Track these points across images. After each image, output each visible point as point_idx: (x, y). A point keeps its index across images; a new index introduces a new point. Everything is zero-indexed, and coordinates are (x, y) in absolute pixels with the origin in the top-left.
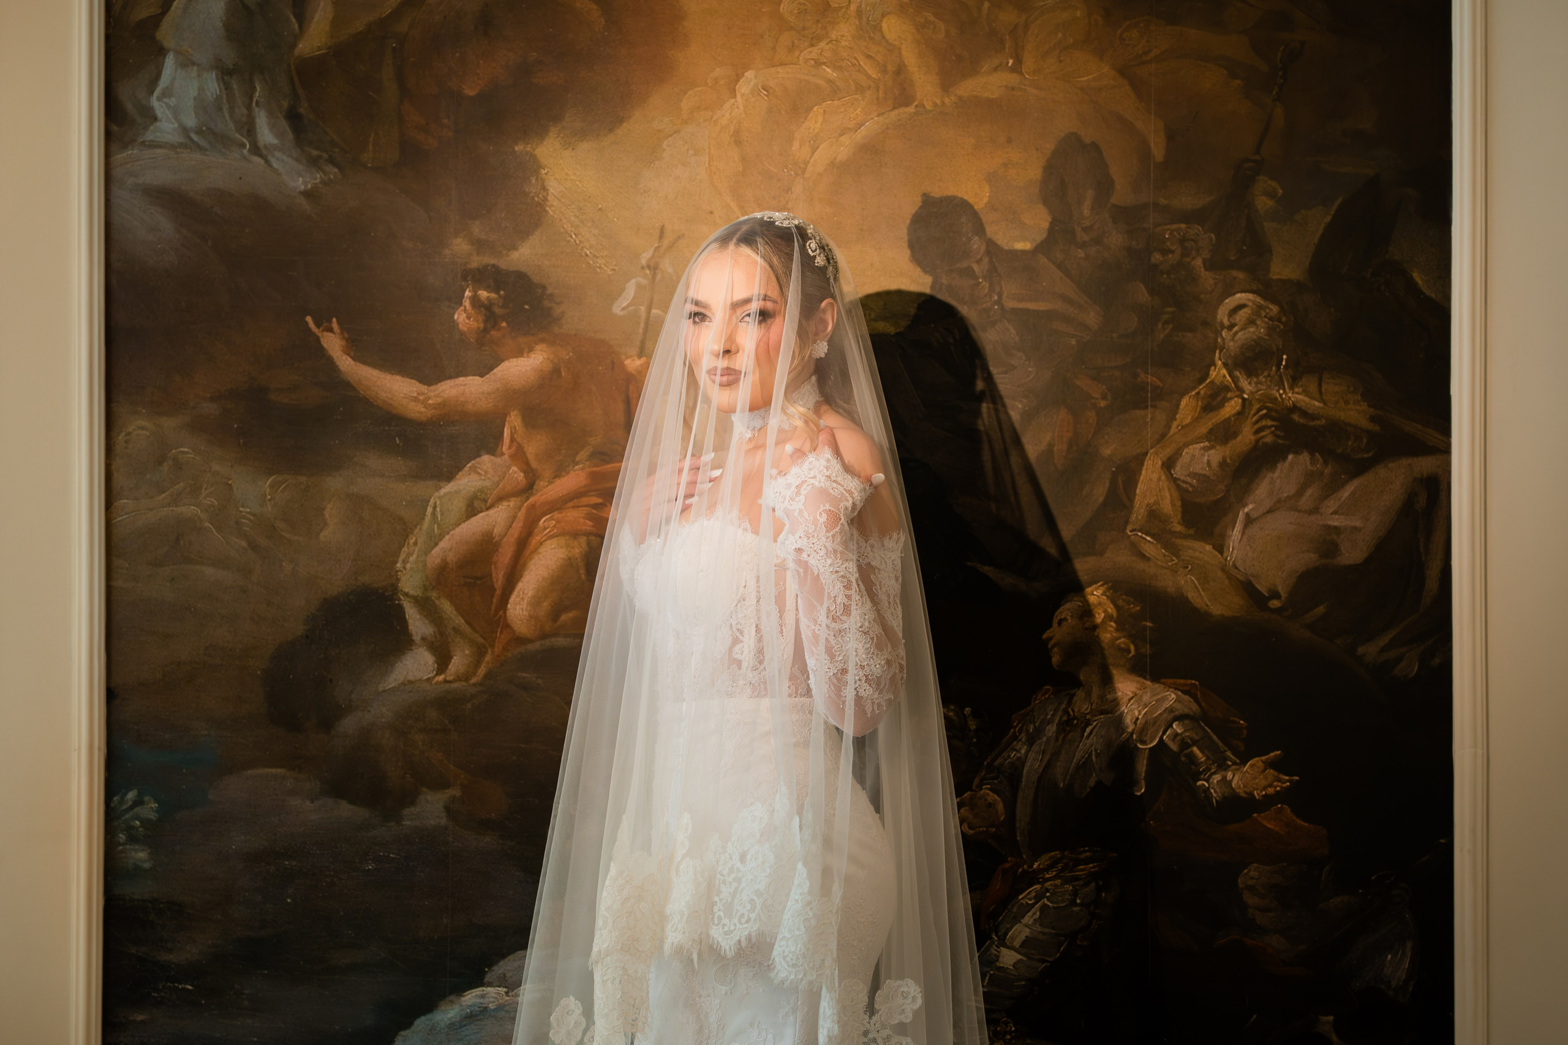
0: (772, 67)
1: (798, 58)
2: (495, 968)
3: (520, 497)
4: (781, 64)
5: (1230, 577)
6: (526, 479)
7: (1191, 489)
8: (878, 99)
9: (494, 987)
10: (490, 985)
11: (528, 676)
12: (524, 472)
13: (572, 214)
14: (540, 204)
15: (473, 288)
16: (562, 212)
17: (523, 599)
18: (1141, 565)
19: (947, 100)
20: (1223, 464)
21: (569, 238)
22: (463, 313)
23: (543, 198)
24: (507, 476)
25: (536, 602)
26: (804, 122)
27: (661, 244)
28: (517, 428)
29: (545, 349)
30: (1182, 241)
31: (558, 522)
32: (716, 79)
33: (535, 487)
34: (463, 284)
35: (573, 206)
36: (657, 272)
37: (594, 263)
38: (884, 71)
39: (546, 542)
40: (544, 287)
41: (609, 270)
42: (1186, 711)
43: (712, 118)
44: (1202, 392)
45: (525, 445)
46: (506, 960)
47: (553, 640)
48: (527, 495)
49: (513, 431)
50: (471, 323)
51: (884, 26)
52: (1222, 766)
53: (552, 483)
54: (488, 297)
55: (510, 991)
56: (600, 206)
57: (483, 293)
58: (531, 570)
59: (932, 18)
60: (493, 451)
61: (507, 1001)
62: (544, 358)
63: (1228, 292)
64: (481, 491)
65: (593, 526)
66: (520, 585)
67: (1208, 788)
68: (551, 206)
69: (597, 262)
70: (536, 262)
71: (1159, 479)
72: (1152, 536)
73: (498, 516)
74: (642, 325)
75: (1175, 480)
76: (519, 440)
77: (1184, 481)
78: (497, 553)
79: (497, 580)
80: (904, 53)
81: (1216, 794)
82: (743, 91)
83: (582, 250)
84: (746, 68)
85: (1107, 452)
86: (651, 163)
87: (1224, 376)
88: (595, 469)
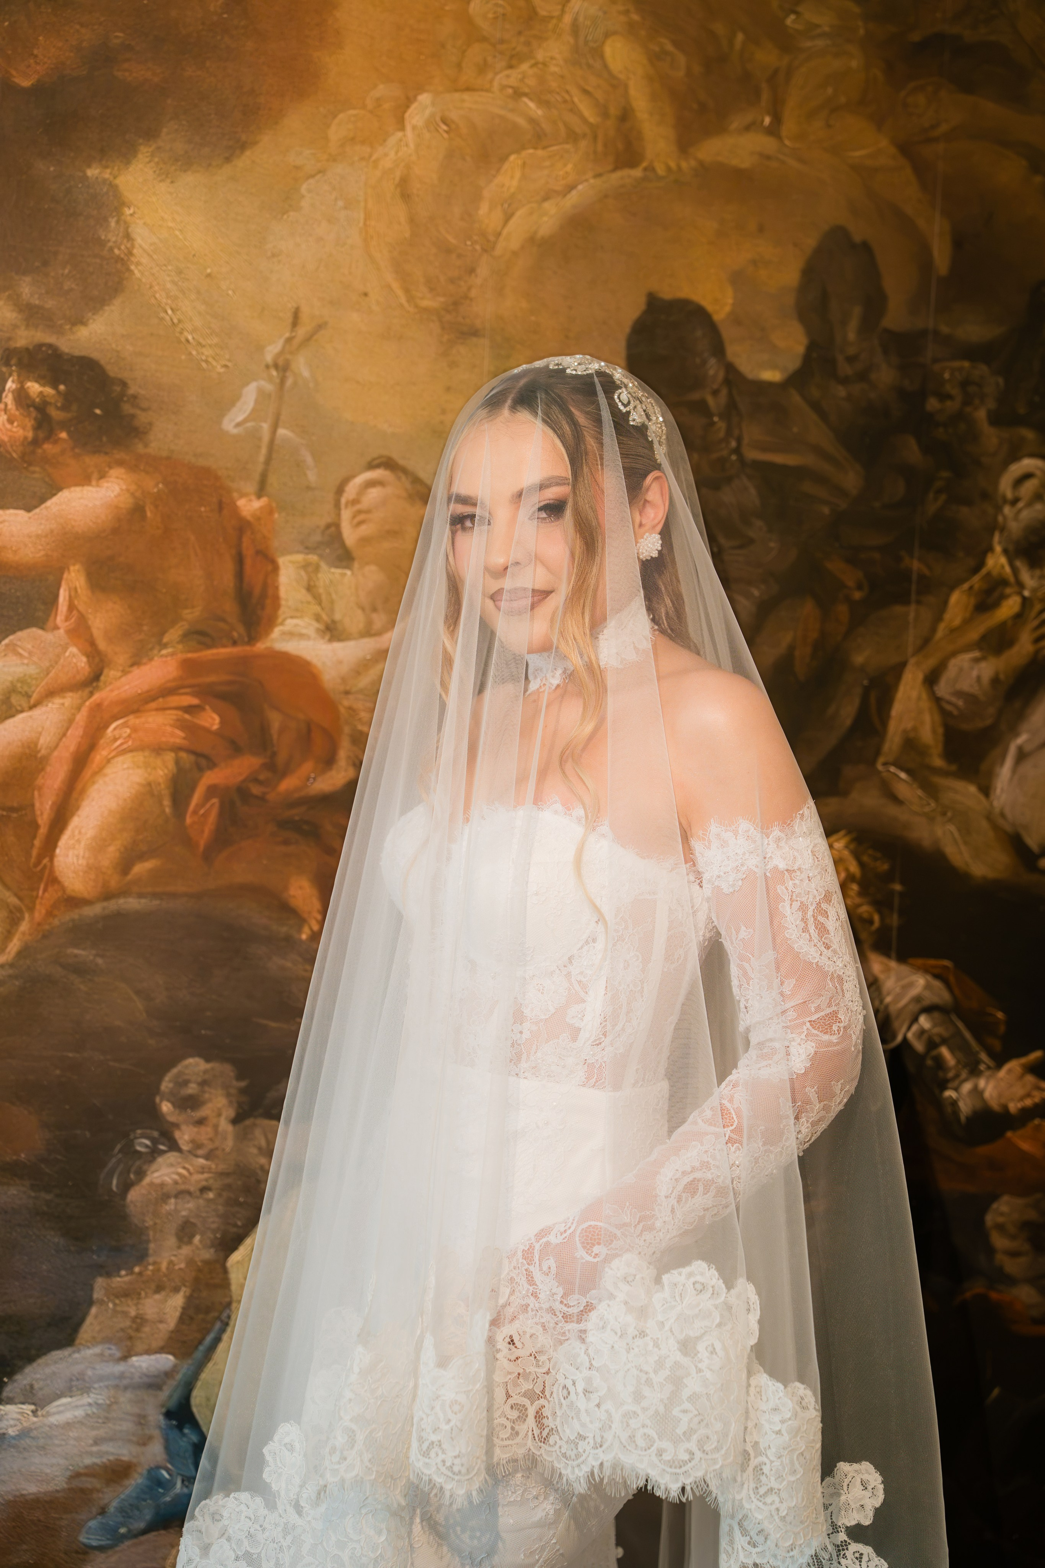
0: (456, 90)
1: (491, 81)
2: (18, 1377)
3: (80, 692)
4: (468, 89)
5: (995, 827)
6: (90, 666)
7: (955, 712)
8: (595, 152)
9: (16, 1404)
10: (10, 1401)
11: (83, 953)
12: (88, 656)
13: (168, 279)
14: (122, 259)
15: (19, 376)
16: (153, 275)
17: (79, 841)
18: (892, 810)
19: (684, 165)
20: (995, 681)
21: (162, 315)
22: (3, 413)
23: (126, 251)
24: (62, 661)
25: (98, 846)
26: (494, 176)
27: (294, 334)
28: (79, 590)
29: (124, 477)
30: (965, 384)
31: (135, 730)
32: (378, 99)
33: (102, 678)
34: (4, 369)
35: (170, 268)
36: (288, 374)
37: (198, 353)
38: (605, 115)
39: (116, 760)
40: (124, 384)
41: (219, 367)
42: (936, 1000)
43: (370, 156)
44: (976, 587)
45: (90, 616)
46: (35, 1365)
47: (121, 901)
48: (91, 689)
49: (73, 594)
50: (14, 430)
51: (608, 50)
52: (974, 1071)
53: (129, 672)
54: (41, 393)
55: (39, 1409)
56: (209, 271)
57: (33, 387)
58: (93, 800)
59: (669, 47)
60: (41, 623)
61: (34, 1423)
62: (122, 490)
63: (1014, 456)
64: (22, 681)
65: (184, 738)
66: (75, 822)
67: (958, 1099)
68: (138, 264)
69: (203, 354)
70: (114, 346)
71: (919, 698)
72: (908, 771)
73: (47, 718)
74: (264, 451)
75: (937, 700)
76: (82, 608)
77: (949, 703)
78: (43, 773)
79: (42, 814)
80: (632, 92)
81: (965, 1108)
82: (414, 122)
83: (181, 333)
84: (420, 88)
85: (859, 659)
86: (284, 214)
87: (1003, 567)
88: (190, 655)
